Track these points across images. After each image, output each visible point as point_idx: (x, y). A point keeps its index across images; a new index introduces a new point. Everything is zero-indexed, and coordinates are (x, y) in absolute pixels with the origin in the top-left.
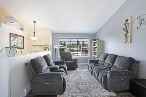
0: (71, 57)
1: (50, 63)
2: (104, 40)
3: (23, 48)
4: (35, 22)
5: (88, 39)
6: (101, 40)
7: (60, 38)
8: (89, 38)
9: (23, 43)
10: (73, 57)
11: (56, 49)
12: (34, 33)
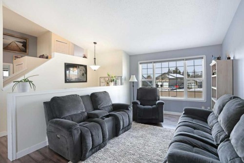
0: (156, 98)
1: (99, 106)
2: (237, 57)
3: (86, 81)
4: (95, 43)
5: (202, 58)
6: (229, 58)
7: (141, 63)
8: (204, 57)
9: (85, 75)
10: (161, 97)
11: (133, 82)
12: (95, 59)
